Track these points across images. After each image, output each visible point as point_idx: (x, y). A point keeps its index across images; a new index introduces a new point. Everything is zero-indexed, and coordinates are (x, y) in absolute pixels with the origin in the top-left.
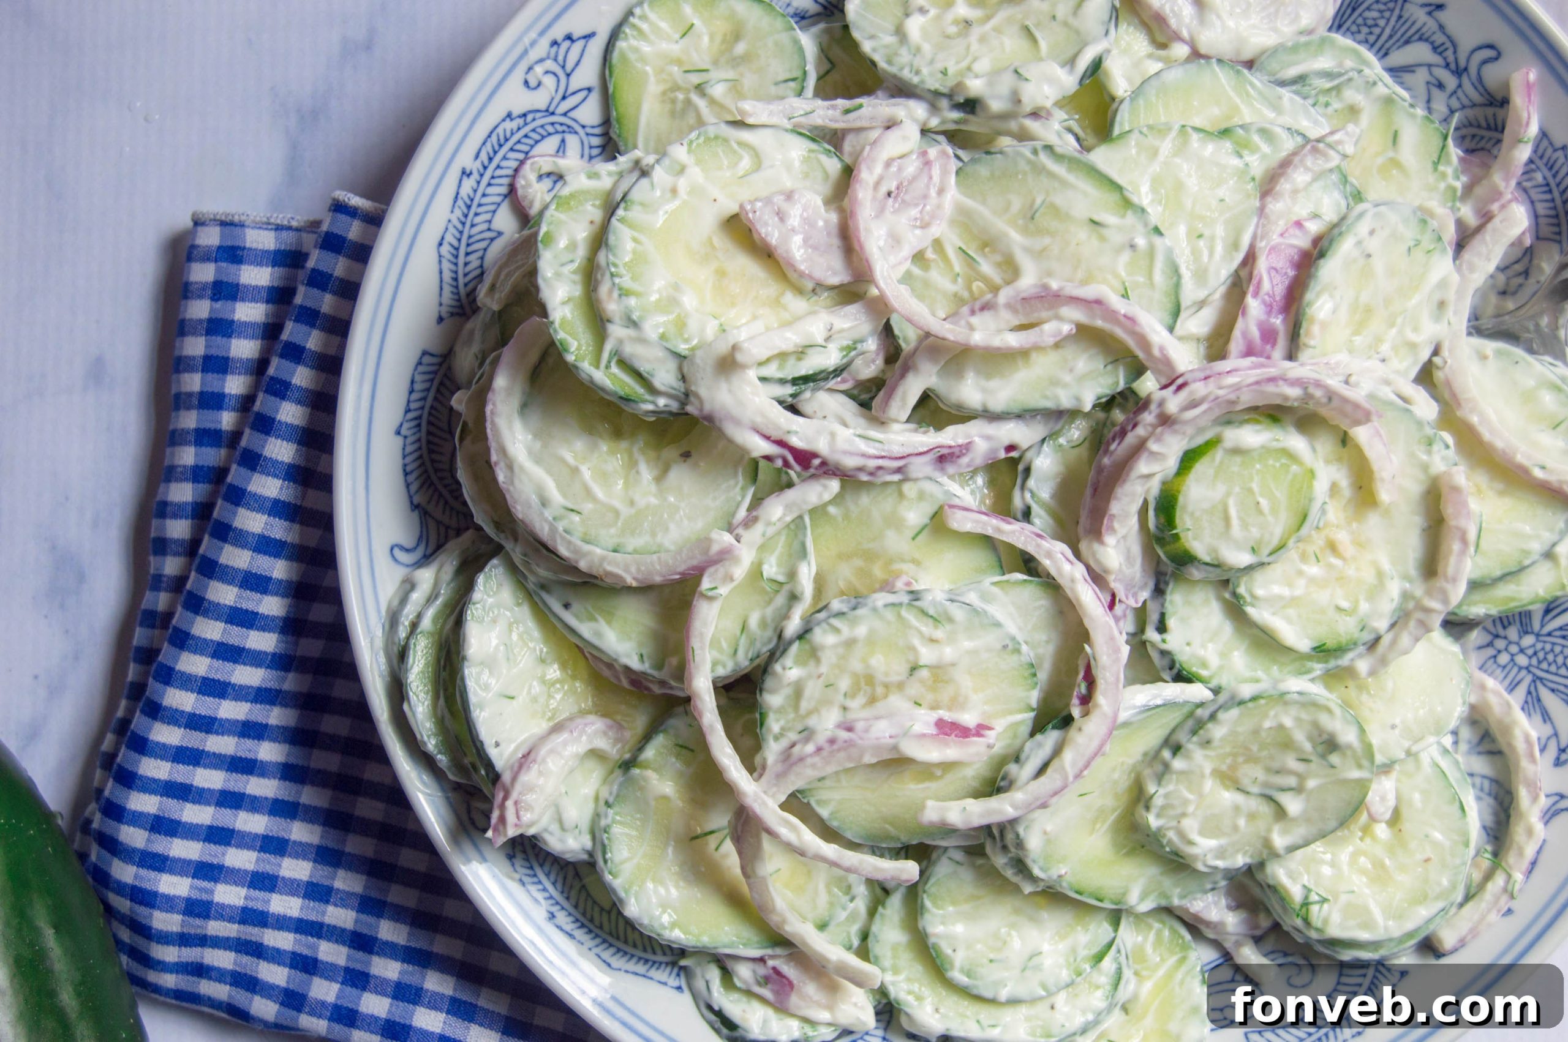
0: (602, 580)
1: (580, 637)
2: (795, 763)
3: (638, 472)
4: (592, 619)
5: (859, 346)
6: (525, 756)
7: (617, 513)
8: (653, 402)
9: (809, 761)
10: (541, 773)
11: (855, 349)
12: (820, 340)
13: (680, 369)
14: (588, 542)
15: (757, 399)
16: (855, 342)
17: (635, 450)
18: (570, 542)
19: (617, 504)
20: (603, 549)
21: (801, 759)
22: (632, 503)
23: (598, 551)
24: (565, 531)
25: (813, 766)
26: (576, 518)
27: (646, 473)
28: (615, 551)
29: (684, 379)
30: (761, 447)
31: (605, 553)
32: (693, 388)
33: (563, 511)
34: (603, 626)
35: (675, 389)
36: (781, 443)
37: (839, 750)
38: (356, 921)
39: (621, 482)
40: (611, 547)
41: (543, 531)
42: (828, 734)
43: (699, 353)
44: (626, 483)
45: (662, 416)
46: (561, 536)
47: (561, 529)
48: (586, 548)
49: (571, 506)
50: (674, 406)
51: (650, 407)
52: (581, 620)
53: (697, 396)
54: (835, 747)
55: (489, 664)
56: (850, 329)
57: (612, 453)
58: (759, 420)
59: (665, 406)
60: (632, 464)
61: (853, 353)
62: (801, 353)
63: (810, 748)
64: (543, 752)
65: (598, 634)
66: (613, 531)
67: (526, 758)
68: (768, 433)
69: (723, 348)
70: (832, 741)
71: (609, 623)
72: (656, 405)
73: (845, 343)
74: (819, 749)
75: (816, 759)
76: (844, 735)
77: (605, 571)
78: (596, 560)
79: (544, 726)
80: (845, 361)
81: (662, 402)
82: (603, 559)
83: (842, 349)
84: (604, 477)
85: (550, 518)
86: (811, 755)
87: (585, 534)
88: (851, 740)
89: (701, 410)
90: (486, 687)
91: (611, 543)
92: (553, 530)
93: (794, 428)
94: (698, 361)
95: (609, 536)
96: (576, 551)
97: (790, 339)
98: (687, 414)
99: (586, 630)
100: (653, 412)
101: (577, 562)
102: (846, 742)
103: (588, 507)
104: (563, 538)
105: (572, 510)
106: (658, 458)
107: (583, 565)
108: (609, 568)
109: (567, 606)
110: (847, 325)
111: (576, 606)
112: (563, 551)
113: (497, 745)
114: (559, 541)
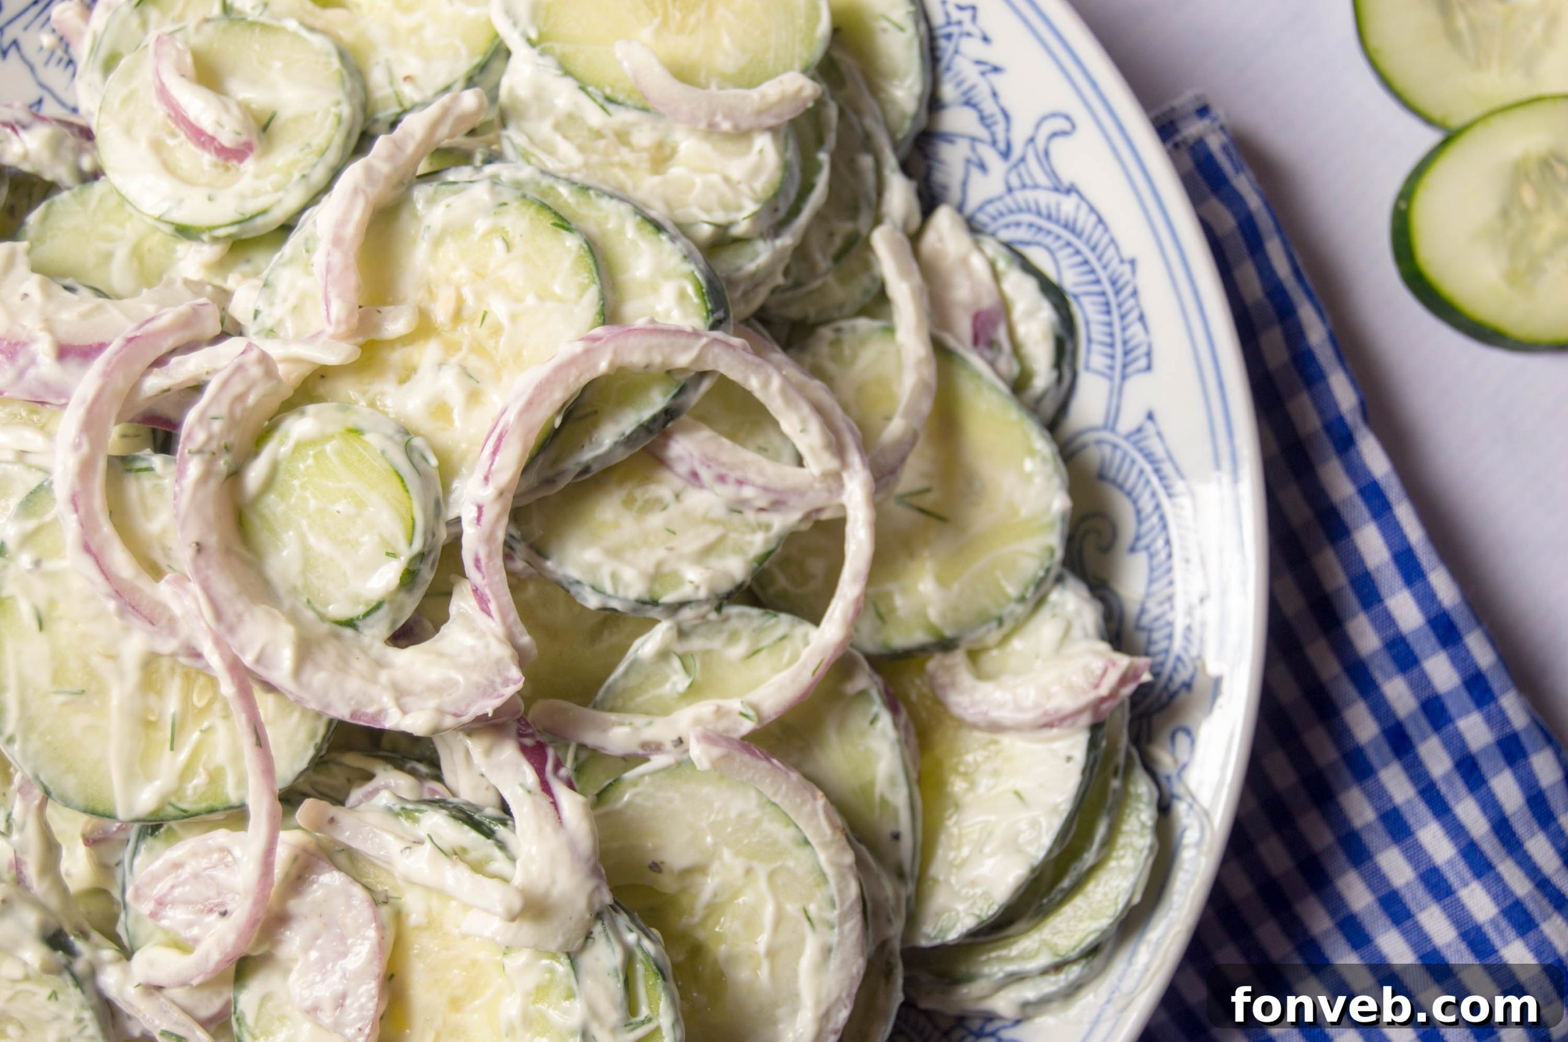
0: (844, 830)
1: (911, 797)
2: (775, 491)
3: (715, 895)
4: (884, 802)
5: (397, 808)
6: (1049, 725)
7: (771, 876)
8: (639, 943)
9: (760, 481)
10: (1049, 697)
11: (403, 809)
12: (428, 845)
13: (583, 948)
14: (823, 875)
15: (534, 850)
16: (397, 815)
17: (696, 919)
18: (840, 891)
19: (762, 884)
20: (816, 856)
21: (766, 489)
22: (749, 871)
23: (823, 857)
24: (833, 905)
25: (761, 472)
26: (813, 908)
27: (709, 886)
28: (807, 842)
29: (588, 936)
30: (571, 803)
31: (818, 849)
32: (588, 916)
33: (818, 927)
34: (881, 786)
35: (607, 936)
36: (546, 787)
37: (723, 464)
38: (1386, 765)
39: (740, 900)
40: (808, 850)
41: (853, 925)
42: (720, 489)
43: (553, 947)
44: (736, 895)
45: (643, 925)
46: (842, 905)
47: (836, 912)
48: (829, 871)
49: (806, 924)
50: (623, 920)
51: (646, 943)
52: (896, 811)
53: (590, 905)
54: (723, 471)
55: (1012, 845)
56: (390, 832)
57: (720, 937)
58: (548, 829)
59: (631, 931)
60: (713, 909)
61: (409, 806)
62: (457, 854)
63: (748, 492)
64: (1028, 716)
65: (892, 782)
66: (791, 863)
67: (1051, 723)
68: (550, 809)
69: (526, 931)
70: (722, 479)
71: (872, 784)
72: (639, 940)
73: (406, 823)
74: (740, 483)
75: (752, 475)
76: (705, 474)
77: (834, 834)
78: (832, 850)
79: (1006, 740)
80: (423, 807)
81: (631, 938)
82: (825, 845)
83: (416, 820)
84: (751, 922)
85: (836, 930)
86: (753, 484)
87: (818, 885)
88: (703, 463)
89: (597, 888)
90: (1034, 824)
91: (804, 854)
92: (843, 918)
93: (520, 791)
94: (560, 940)
95: (797, 862)
96: (841, 877)
97: (455, 877)
98: (615, 902)
99: (900, 798)
100: (648, 936)
101: (850, 867)
102: (709, 467)
103: (792, 908)
104: (842, 902)
105: (809, 919)
106: (684, 890)
107: (849, 858)
108: (827, 830)
109: (896, 837)
110: (389, 838)
111: (888, 828)
112: (853, 889)
113: (1069, 759)
114: (848, 903)
